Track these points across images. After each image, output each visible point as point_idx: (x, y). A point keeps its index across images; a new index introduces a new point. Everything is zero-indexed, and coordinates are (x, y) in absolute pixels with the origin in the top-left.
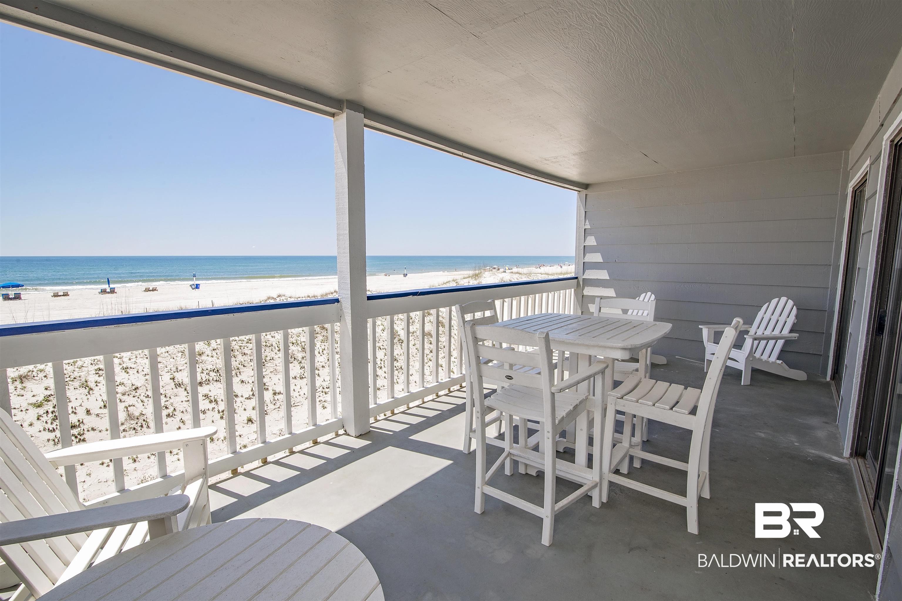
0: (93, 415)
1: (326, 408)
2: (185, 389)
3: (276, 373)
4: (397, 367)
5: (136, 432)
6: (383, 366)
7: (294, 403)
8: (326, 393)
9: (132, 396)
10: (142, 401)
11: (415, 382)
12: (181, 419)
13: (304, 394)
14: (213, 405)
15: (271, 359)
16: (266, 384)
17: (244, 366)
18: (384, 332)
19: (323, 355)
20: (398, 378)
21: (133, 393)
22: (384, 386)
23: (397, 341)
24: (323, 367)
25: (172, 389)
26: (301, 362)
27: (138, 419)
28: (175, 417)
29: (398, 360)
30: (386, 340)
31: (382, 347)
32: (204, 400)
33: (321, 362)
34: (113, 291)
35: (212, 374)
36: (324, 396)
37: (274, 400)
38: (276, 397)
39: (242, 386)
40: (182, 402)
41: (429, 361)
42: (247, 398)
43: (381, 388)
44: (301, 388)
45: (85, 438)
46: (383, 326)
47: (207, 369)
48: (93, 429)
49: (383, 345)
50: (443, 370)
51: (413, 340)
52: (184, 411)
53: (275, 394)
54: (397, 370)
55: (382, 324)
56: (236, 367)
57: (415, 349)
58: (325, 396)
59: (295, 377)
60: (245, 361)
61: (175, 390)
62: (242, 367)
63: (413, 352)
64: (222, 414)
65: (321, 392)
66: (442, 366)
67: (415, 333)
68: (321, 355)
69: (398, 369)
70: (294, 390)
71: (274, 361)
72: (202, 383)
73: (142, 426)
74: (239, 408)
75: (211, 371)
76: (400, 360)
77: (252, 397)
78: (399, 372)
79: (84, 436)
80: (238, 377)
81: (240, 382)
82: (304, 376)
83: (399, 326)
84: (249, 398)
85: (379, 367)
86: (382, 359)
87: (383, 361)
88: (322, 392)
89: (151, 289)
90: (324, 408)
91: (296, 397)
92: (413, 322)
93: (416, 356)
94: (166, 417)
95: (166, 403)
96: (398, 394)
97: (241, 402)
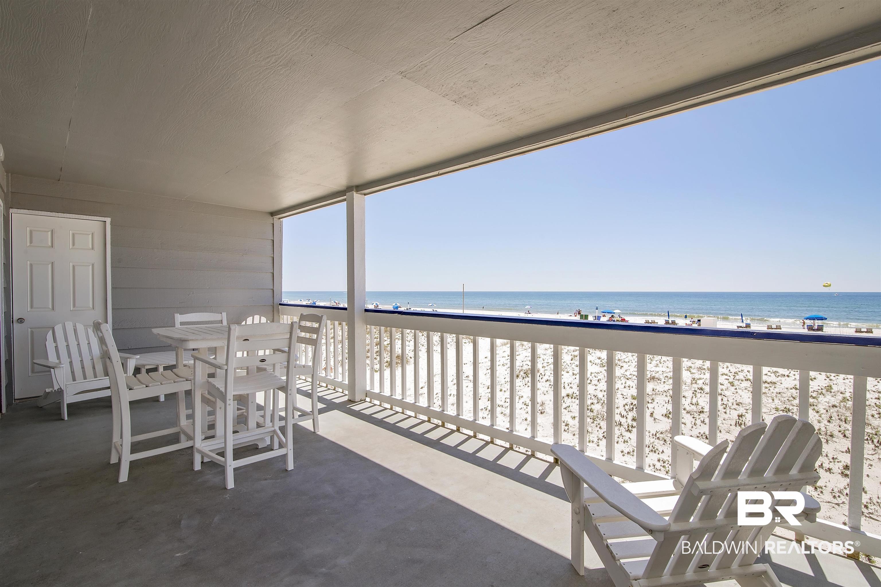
0: (653, 418)
5: (664, 444)
9: (693, 416)
10: (695, 424)
21: (696, 415)
45: (632, 430)
61: (733, 427)
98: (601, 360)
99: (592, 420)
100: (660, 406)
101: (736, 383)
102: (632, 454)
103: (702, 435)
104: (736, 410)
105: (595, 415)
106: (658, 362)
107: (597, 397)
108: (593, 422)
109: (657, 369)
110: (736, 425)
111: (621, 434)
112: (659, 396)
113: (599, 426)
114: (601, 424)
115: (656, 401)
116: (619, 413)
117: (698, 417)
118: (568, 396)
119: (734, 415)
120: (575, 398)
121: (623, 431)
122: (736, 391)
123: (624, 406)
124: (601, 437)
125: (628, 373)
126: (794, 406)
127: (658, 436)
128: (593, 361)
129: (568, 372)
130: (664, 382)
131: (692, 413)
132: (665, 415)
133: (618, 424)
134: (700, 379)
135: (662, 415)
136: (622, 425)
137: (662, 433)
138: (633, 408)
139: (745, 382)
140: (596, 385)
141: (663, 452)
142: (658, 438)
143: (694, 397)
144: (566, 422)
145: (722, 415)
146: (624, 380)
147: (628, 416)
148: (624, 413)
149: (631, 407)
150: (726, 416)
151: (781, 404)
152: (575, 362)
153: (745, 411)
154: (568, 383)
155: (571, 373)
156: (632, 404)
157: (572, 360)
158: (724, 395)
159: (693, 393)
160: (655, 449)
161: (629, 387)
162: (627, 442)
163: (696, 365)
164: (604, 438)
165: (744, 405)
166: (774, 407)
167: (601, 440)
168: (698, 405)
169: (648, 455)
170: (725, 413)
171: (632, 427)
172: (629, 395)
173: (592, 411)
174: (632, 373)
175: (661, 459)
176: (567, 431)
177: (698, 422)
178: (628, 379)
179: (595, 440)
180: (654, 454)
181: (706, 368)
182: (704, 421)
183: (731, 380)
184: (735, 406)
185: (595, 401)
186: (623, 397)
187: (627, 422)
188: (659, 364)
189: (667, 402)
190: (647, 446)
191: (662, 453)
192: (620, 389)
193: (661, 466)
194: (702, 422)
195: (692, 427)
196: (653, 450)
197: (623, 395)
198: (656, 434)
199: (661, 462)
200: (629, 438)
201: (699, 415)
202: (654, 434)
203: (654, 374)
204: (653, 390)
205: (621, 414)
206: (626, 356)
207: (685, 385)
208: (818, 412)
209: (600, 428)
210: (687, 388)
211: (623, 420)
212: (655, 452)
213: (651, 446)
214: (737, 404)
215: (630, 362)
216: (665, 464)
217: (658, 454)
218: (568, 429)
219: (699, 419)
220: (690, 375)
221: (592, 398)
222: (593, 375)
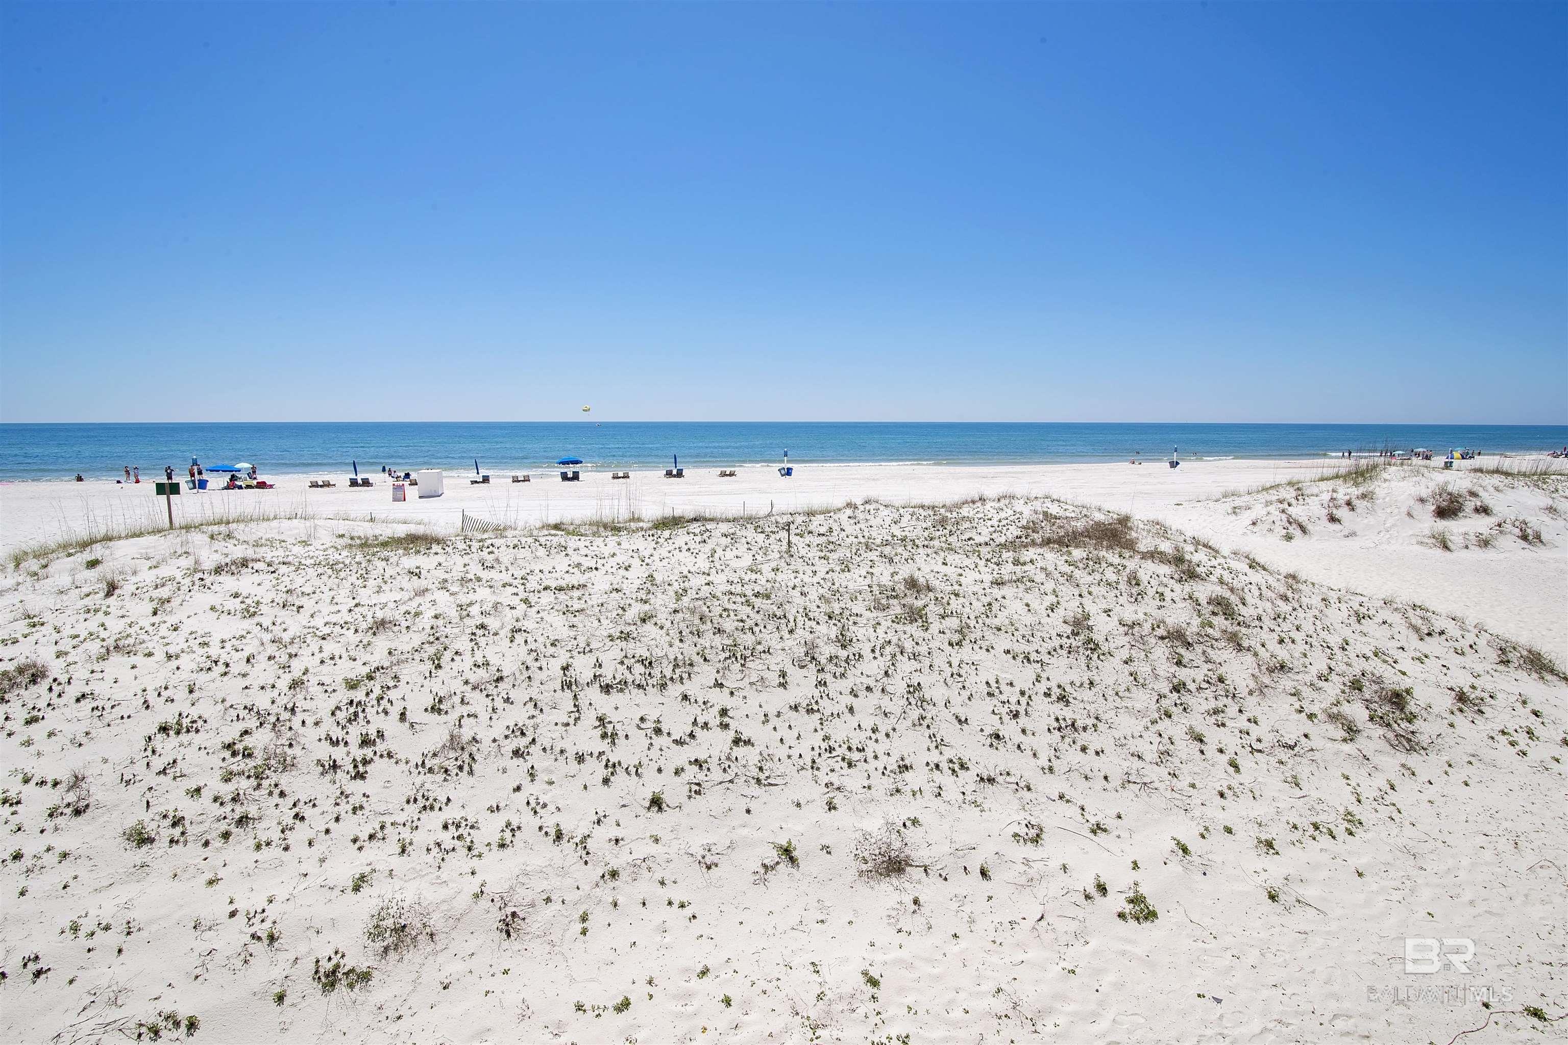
0: (407, 724)
1: (835, 808)
2: (575, 695)
3: (759, 688)
4: (1061, 721)
5: (445, 780)
6: (1022, 712)
7: (768, 777)
8: (850, 765)
9: (485, 693)
10: (493, 709)
11: (1106, 778)
12: (532, 767)
13: (800, 755)
14: (604, 746)
15: (764, 652)
16: (730, 713)
17: (705, 660)
18: (1051, 614)
19: (879, 657)
20: (1057, 754)
21: (491, 688)
22: (1008, 774)
23: (1080, 644)
24: (868, 689)
25: (555, 691)
26: (823, 669)
27: (463, 749)
28: (527, 757)
29: (1071, 700)
30: (1050, 638)
31: (1033, 656)
32: (596, 727)
33: (868, 676)
34: (680, 474)
35: (639, 669)
36: (843, 772)
37: (728, 759)
38: (739, 751)
39: (681, 708)
40: (556, 724)
41: (1163, 717)
42: (676, 742)
43: (1000, 779)
44: (798, 738)
45: (366, 772)
46: (1057, 596)
47: (634, 657)
48: (390, 755)
49: (1037, 651)
50: (1202, 752)
51: (1128, 646)
52: (548, 748)
53: (736, 742)
54: (1059, 729)
55: (1054, 591)
56: (690, 659)
57: (1127, 673)
58: (846, 771)
59: (796, 707)
60: (712, 647)
61: (559, 692)
62: (702, 660)
63: (1120, 681)
64: (610, 770)
65: (839, 759)
66: (1201, 741)
67: (1137, 628)
68: (875, 658)
69: (1063, 725)
70: (781, 740)
71: (769, 656)
72: (612, 687)
73: (461, 768)
74: (650, 763)
75: (638, 661)
76: (1077, 702)
77: (688, 740)
78: (1063, 737)
79: (369, 768)
80: (682, 683)
81: (680, 698)
82: (815, 708)
83: (1097, 600)
84: (679, 742)
85: (1011, 711)
86: (1026, 690)
87: (1026, 696)
88: (843, 759)
89: (728, 473)
90: (829, 809)
91: (780, 760)
92: (1139, 594)
93: (1127, 694)
94: (511, 755)
95: (528, 722)
96: (1043, 806)
97: (661, 750)
98: (240, 599)
99: (252, 779)
100: (416, 689)
101: (533, 598)
102: (380, 835)
103: (513, 731)
104: (554, 657)
105: (260, 763)
106: (379, 580)
107: (255, 710)
108: (259, 785)
109: (383, 598)
110: (562, 687)
111: (342, 793)
112: (406, 665)
113: (277, 792)
114: (282, 782)
115: (404, 679)
116: (323, 737)
117: (495, 692)
118: (164, 729)
119: (555, 667)
120: (188, 731)
121: (344, 781)
122: (539, 616)
123: (333, 714)
124: (291, 821)
125: (318, 622)
126: (629, 624)
127: (428, 766)
128: (218, 607)
129: (150, 655)
130: (408, 627)
131: (483, 687)
132: (432, 708)
133: (327, 767)
134: (471, 604)
135: (426, 710)
136: (340, 767)
137: (435, 755)
138: (356, 714)
139: (543, 593)
140: (244, 675)
141: (449, 800)
142: (431, 770)
143: (476, 649)
144: (171, 814)
145: (536, 676)
146: (315, 644)
147: (348, 738)
148: (337, 733)
149: (352, 710)
150: (542, 675)
151: (611, 625)
152: (165, 619)
153: (569, 655)
154: (156, 690)
155: (160, 655)
156: (352, 702)
157: (155, 613)
158: (525, 631)
159: (471, 640)
160: (431, 799)
161: (332, 658)
162: (361, 807)
163: (454, 573)
164: (297, 822)
165: (563, 644)
166: (606, 634)
167: (290, 829)
168: (488, 664)
169: (419, 824)
170: (540, 668)
171: (364, 765)
172: (339, 679)
173: (250, 755)
174: (327, 619)
175: (450, 822)
176: (182, 839)
177: (498, 702)
178: (324, 639)
179: (275, 835)
180: (432, 814)
181: (473, 577)
182: (508, 698)
183: (522, 595)
184: (551, 650)
185: (252, 723)
186: (326, 691)
187: (348, 753)
188: (383, 585)
189: (428, 675)
190: (412, 800)
191: (447, 804)
192: (310, 671)
193: (453, 838)
194: (505, 702)
195: (491, 718)
196: (427, 804)
197: (323, 684)
198: (423, 762)
199: (452, 828)
200: (364, 795)
201: (496, 687)
202: (420, 764)
203: (380, 615)
204: (390, 653)
205: (329, 738)
206: (304, 579)
207: (451, 625)
208: (662, 628)
209: (282, 794)
210: (456, 630)
211: (339, 753)
212: (432, 808)
213: (419, 798)
214: (552, 645)
215: (318, 591)
216: (461, 831)
217: (440, 809)
218: (183, 833)
219: (498, 695)
220: (452, 599)
221: (241, 717)
222: (228, 645)
